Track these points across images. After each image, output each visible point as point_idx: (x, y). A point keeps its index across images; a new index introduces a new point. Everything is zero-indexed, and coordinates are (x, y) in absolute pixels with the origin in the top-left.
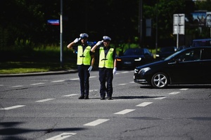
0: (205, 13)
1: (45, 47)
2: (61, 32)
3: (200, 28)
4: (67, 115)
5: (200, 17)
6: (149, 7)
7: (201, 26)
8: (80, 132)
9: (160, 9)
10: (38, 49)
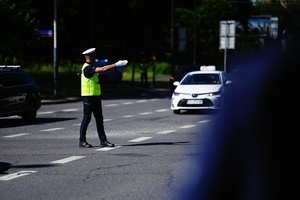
0: (269, 18)
1: (39, 68)
2: (55, 46)
3: (262, 40)
4: (35, 152)
5: (262, 25)
6: (186, 10)
7: (262, 37)
8: (42, 169)
9: (202, 13)
10: (29, 71)
